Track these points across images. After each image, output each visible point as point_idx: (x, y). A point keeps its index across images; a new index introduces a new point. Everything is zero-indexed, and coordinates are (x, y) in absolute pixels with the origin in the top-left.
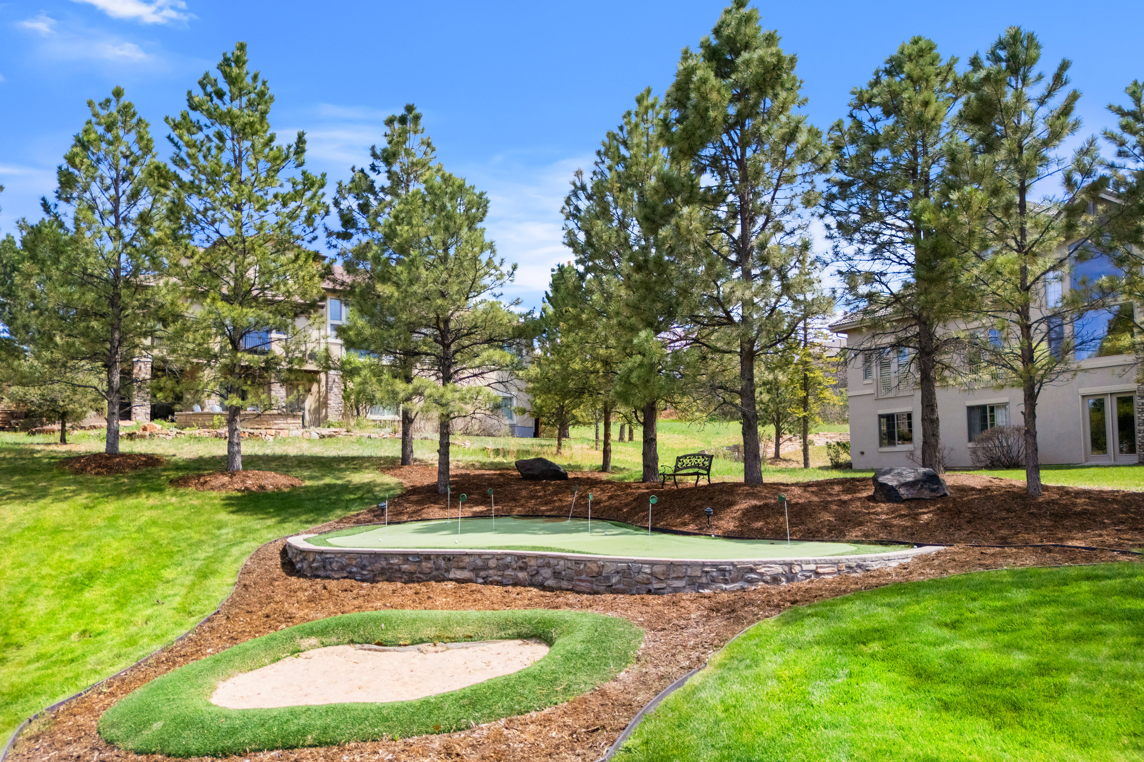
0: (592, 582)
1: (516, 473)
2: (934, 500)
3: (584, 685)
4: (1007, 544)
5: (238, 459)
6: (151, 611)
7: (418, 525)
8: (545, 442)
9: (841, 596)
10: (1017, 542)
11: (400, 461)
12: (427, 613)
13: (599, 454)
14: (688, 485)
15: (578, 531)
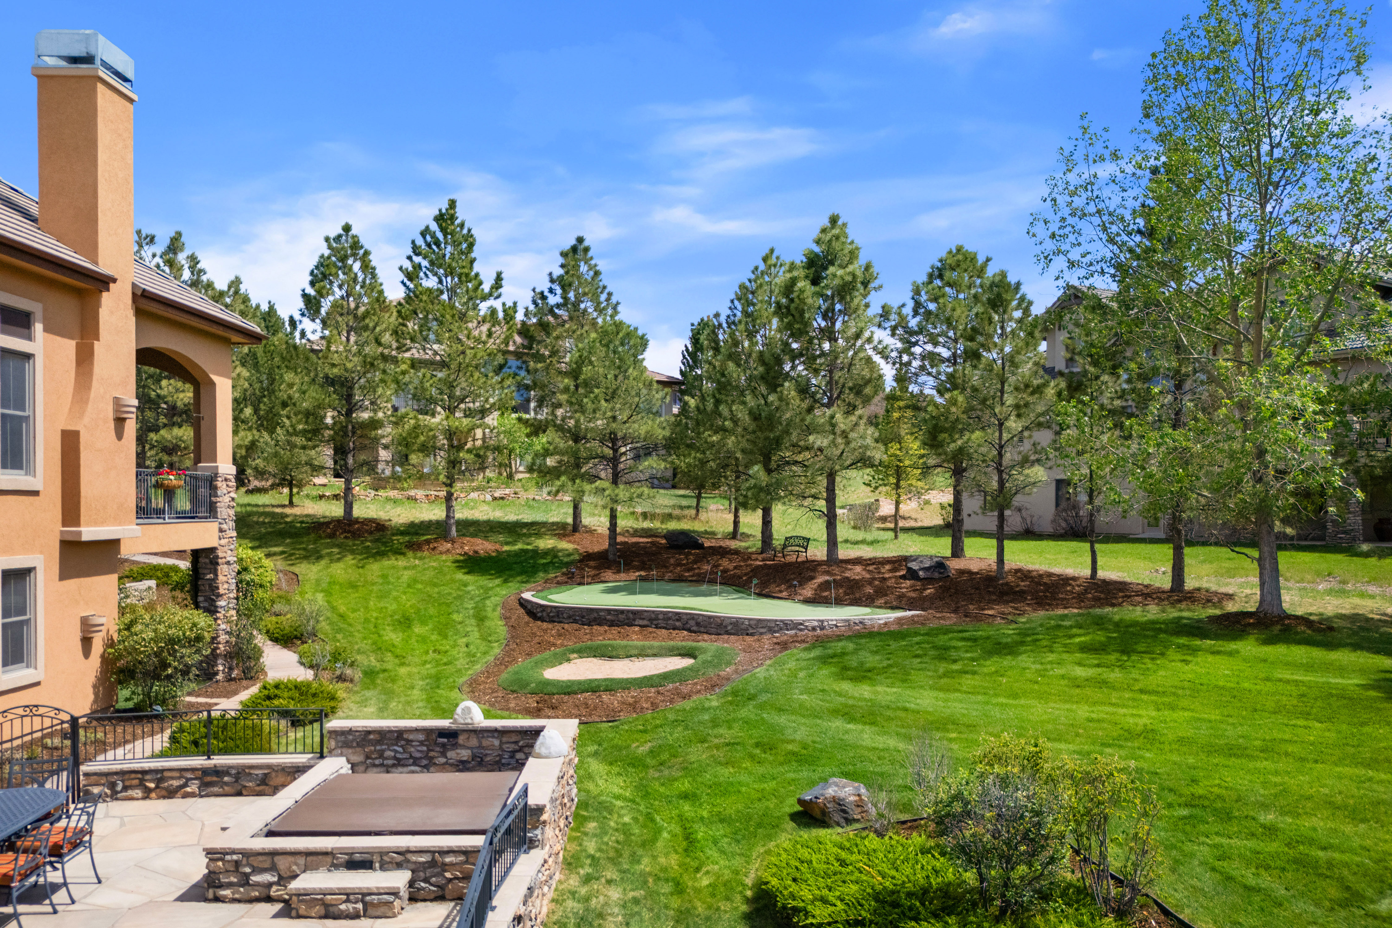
0: (717, 629)
1: (664, 541)
2: (940, 579)
3: (711, 672)
4: (955, 611)
5: (454, 529)
6: (465, 640)
7: (601, 586)
8: (684, 502)
9: (839, 638)
10: (962, 610)
11: (570, 528)
12: (630, 643)
13: (731, 517)
14: (792, 558)
15: (711, 595)
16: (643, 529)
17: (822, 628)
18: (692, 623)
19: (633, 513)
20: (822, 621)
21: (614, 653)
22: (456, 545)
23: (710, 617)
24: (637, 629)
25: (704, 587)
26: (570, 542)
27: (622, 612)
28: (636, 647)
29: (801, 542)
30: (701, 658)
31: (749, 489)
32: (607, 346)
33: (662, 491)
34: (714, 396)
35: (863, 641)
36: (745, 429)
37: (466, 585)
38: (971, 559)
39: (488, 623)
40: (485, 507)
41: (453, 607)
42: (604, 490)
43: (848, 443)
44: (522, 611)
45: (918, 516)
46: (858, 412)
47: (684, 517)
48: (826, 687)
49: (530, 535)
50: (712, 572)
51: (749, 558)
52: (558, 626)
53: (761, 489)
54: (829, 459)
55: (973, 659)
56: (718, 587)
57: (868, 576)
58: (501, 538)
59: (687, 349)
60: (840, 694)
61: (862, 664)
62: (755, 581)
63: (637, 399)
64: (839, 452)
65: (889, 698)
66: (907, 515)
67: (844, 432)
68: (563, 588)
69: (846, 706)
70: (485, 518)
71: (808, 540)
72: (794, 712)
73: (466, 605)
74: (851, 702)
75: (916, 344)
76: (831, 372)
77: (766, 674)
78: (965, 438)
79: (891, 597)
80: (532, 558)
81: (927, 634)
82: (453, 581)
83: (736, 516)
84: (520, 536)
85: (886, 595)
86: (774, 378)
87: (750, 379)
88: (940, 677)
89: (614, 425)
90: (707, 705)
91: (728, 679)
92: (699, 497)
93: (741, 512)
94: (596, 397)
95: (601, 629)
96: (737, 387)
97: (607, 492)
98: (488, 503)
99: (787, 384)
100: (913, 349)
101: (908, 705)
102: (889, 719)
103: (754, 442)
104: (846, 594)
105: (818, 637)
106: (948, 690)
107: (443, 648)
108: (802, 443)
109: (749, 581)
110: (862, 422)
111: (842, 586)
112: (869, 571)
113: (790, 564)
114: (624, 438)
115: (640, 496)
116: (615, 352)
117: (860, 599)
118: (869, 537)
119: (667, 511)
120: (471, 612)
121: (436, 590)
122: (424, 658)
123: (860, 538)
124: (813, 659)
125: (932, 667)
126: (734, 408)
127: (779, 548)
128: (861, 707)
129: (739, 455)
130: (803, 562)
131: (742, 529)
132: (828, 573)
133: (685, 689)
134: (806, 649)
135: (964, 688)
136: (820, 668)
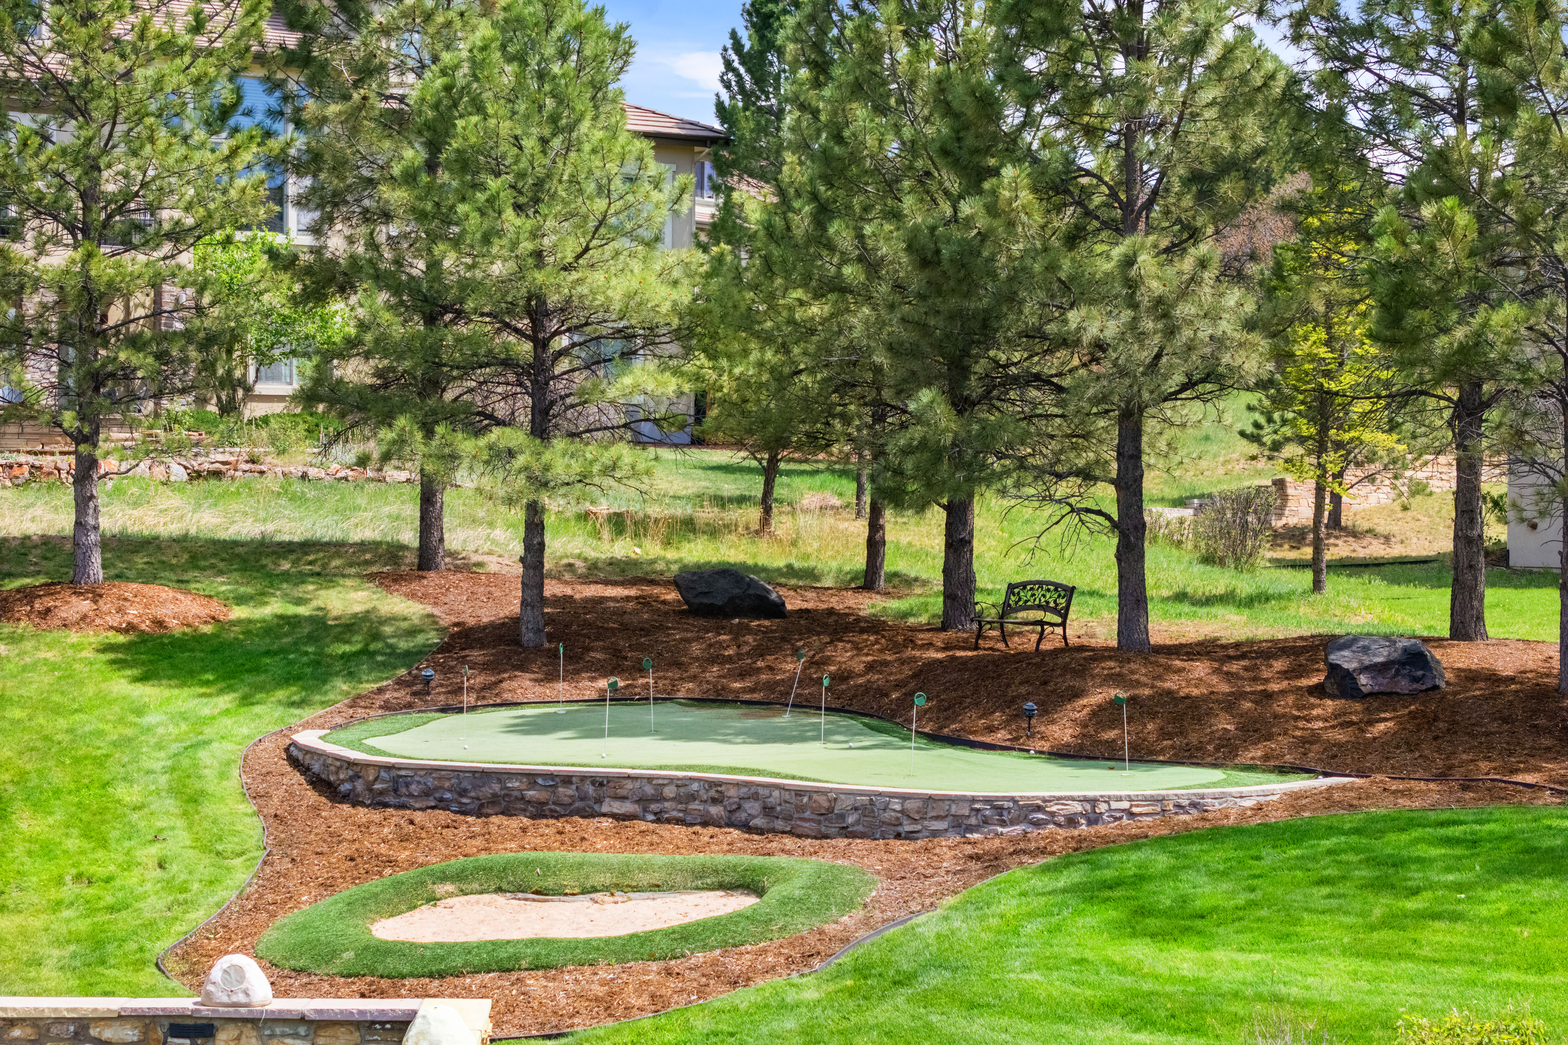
0: (819, 822)
1: (672, 596)
2: (1413, 696)
3: (802, 925)
4: (1442, 777)
5: (97, 559)
6: (154, 850)
7: (505, 716)
8: (729, 486)
9: (1136, 841)
10: (1458, 773)
11: (411, 558)
12: (590, 856)
13: (860, 528)
14: (1026, 642)
15: (802, 739)
16: (612, 563)
17: (1093, 819)
18: (752, 807)
19: (584, 517)
20: (1093, 801)
21: (550, 883)
22: (105, 605)
23: (799, 793)
24: (606, 823)
25: (785, 719)
26: (412, 596)
27: (567, 779)
28: (608, 868)
29: (1051, 598)
30: (775, 893)
31: (907, 451)
32: (521, 59)
33: (666, 454)
34: (814, 196)
35: (1195, 848)
36: (898, 287)
37: (139, 712)
38: (1503, 642)
39: (208, 808)
40: (172, 501)
41: (114, 769)
42: (511, 454)
43: (1171, 332)
44: (297, 778)
45: (1394, 528)
46: (1204, 248)
47: (730, 528)
48: (1089, 955)
49: (301, 578)
50: (806, 680)
51: (910, 642)
52: (396, 817)
53: (938, 453)
54: (1123, 373)
55: (1459, 887)
56: (823, 720)
57: (1225, 688)
58: (222, 585)
59: (738, 46)
60: (1122, 970)
61: (1184, 900)
62: (920, 701)
63: (600, 205)
64: (1146, 356)
65: (1239, 975)
66: (1364, 525)
67: (1159, 301)
68: (402, 719)
69: (1135, 994)
70: (174, 529)
71: (1070, 591)
72: (1004, 1008)
73: (147, 764)
74: (1147, 986)
75: (1358, 62)
76: (1129, 136)
77: (944, 928)
78: (1477, 321)
79: (1280, 744)
80: (311, 638)
81: (1357, 831)
82: (104, 699)
83: (875, 527)
84: (275, 579)
85: (1269, 737)
86: (976, 151)
87: (911, 148)
88: (1373, 928)
89: (539, 277)
90: (791, 996)
91: (845, 941)
92: (770, 473)
93: (889, 516)
94: (491, 201)
95: (514, 823)
96: (877, 170)
97: (521, 460)
98: (176, 487)
99: (1008, 172)
100: (1351, 77)
101: (1283, 990)
102: (1236, 1020)
103: (922, 327)
104: (1164, 734)
105: (1081, 840)
106: (1387, 956)
107: (101, 872)
108: (1051, 328)
109: (906, 702)
110: (1208, 276)
111: (1153, 716)
112: (1229, 676)
113: (1021, 657)
114: (565, 309)
115: (610, 470)
116: (541, 76)
117: (1200, 748)
118: (1245, 586)
119: (681, 510)
120: (163, 780)
121: (62, 723)
122: (54, 894)
123: (1221, 590)
124: (1064, 891)
125: (1357, 906)
126: (868, 230)
127: (992, 614)
128: (1169, 996)
129: (880, 358)
130: (1055, 653)
131: (892, 563)
132: (1116, 679)
133: (735, 965)
134: (1046, 869)
135: (1426, 952)
136: (1080, 913)
